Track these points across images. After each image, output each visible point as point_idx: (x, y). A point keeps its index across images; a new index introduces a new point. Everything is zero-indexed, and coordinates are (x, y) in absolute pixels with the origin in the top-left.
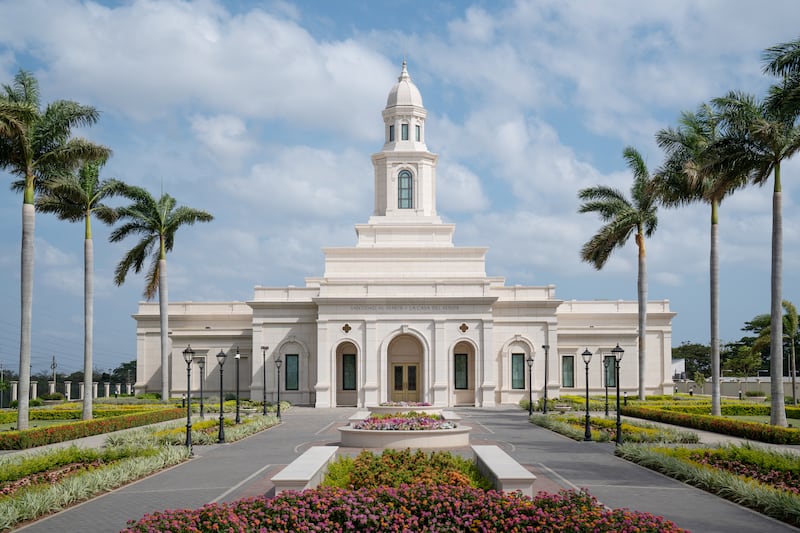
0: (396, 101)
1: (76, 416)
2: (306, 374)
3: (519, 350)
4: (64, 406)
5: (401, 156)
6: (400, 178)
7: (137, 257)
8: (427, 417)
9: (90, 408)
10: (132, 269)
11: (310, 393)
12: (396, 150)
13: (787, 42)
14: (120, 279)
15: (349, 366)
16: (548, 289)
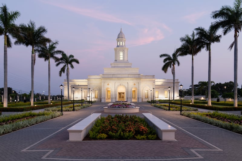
0: (119, 37)
2: (99, 95)
3: (147, 89)
6: (120, 53)
7: (63, 70)
8: (127, 104)
10: (63, 73)
11: (100, 99)
12: (119, 47)
13: (217, 10)
14: (60, 75)
16: (153, 76)
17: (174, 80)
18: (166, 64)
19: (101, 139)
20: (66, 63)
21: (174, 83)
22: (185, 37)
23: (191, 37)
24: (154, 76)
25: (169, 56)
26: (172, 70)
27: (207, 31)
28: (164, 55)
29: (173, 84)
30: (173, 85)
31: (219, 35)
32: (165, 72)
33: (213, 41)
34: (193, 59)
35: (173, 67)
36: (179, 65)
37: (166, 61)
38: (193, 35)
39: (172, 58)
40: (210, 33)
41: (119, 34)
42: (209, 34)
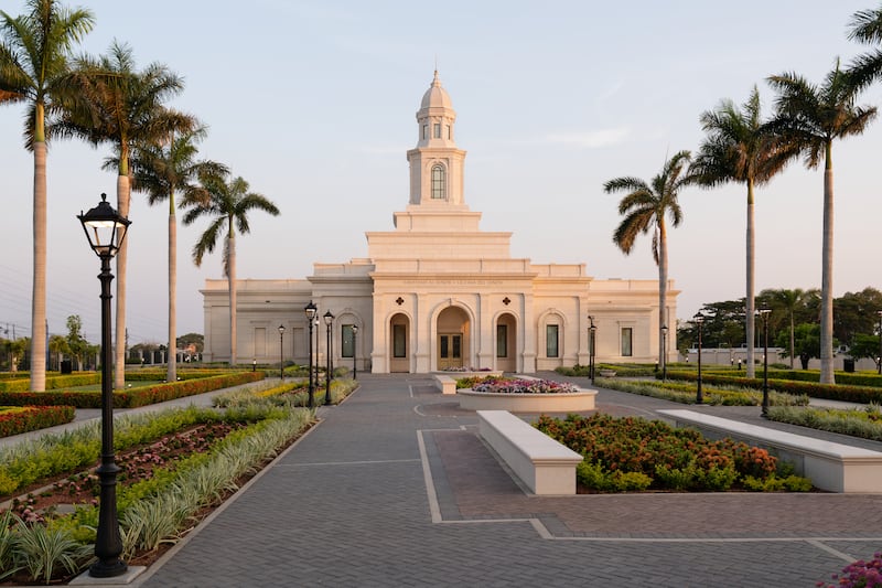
0: (429, 103)
1: (160, 379)
2: (361, 342)
3: (554, 321)
4: (151, 369)
5: (432, 151)
6: (433, 171)
7: (208, 240)
9: (174, 370)
10: (207, 252)
11: (365, 360)
12: (430, 146)
14: (198, 261)
15: (400, 336)
16: (580, 266)
17: (662, 285)
18: (632, 217)
19: (632, 488)
20: (223, 212)
21: (662, 296)
22: (720, 112)
23: (744, 113)
24: (584, 265)
25: (643, 185)
26: (655, 242)
27: (817, 92)
28: (623, 183)
29: (658, 298)
30: (658, 304)
31: (865, 109)
32: (627, 250)
33: (842, 132)
34: (750, 202)
35: (659, 230)
36: (676, 222)
37: (631, 205)
38: (754, 106)
39: (656, 194)
40: (831, 99)
41: (428, 94)
42: (824, 103)
